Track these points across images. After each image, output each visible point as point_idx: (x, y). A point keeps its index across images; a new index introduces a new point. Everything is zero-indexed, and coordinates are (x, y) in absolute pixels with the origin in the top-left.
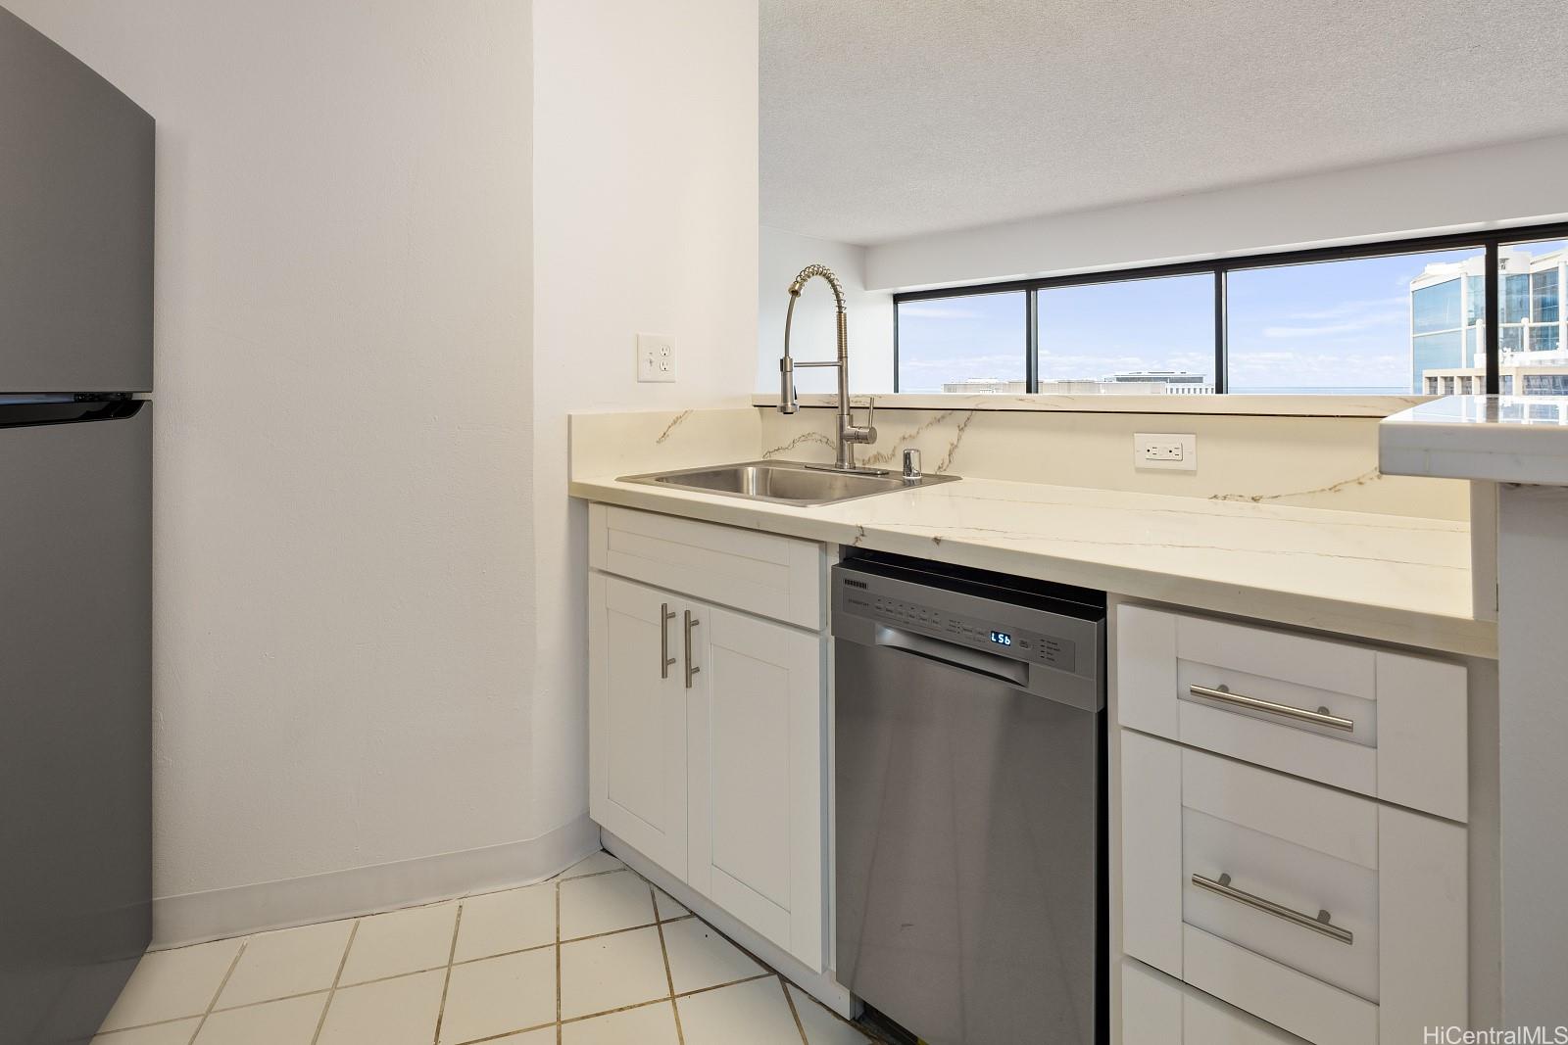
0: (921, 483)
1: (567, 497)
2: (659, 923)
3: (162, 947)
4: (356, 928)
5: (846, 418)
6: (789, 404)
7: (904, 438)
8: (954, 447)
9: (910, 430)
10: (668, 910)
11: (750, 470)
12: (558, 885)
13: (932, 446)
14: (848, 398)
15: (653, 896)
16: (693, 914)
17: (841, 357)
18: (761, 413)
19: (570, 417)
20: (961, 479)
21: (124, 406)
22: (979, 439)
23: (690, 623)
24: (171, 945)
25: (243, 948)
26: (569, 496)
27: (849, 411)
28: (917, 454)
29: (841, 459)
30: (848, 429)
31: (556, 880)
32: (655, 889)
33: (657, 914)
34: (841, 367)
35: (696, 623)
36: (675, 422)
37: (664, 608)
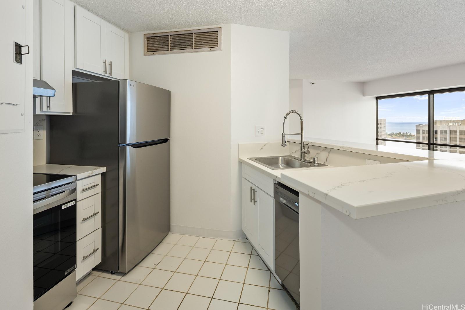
0: (318, 166)
1: (238, 162)
2: (251, 255)
3: (171, 232)
4: (199, 239)
5: (303, 147)
6: (284, 144)
7: (317, 154)
8: (327, 157)
9: (319, 152)
10: (254, 253)
11: (281, 158)
12: (235, 242)
13: (322, 157)
14: (303, 143)
15: (252, 249)
16: (258, 255)
17: (301, 132)
18: (289, 144)
19: (239, 144)
20: (327, 166)
21: (166, 140)
22: (332, 156)
23: (255, 192)
24: (172, 233)
25: (182, 236)
26: (239, 161)
27: (304, 145)
28: (317, 158)
29: (301, 157)
30: (303, 151)
31: (235, 241)
32: (253, 248)
33: (251, 253)
34: (301, 134)
35: (256, 192)
36: (264, 145)
37: (251, 187)
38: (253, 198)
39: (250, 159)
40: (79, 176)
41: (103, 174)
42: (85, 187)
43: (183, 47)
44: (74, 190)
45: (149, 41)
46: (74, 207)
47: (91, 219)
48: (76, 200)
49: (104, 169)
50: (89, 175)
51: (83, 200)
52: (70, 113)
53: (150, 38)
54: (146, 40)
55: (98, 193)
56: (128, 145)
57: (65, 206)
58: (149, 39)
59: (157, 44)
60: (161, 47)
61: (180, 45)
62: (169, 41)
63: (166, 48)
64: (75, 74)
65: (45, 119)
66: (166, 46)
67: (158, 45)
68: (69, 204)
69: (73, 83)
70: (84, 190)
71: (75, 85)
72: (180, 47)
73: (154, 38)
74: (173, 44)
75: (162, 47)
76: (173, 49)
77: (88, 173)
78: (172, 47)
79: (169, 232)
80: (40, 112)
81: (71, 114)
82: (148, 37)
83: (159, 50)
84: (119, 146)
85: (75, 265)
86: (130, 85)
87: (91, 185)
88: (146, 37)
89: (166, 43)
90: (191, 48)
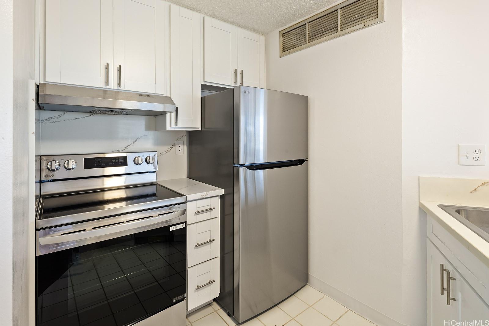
19: (419, 177)
23: (450, 277)
24: (311, 286)
25: (325, 296)
26: (419, 207)
35: (454, 279)
36: (482, 185)
37: (442, 266)
38: (445, 287)
39: (443, 207)
40: (190, 197)
41: (221, 197)
42: (199, 210)
43: (325, 33)
44: (184, 212)
45: (285, 38)
46: (184, 230)
47: (206, 245)
48: (186, 222)
49: (221, 192)
50: (203, 196)
51: (197, 224)
52: (198, 128)
53: (286, 34)
54: (281, 37)
55: (216, 217)
56: (243, 166)
57: (173, 228)
58: (285, 36)
59: (294, 39)
60: (297, 41)
61: (320, 32)
62: (307, 31)
63: (304, 41)
64: (204, 87)
65: (185, 134)
66: (303, 39)
67: (294, 41)
68: (177, 226)
69: (201, 98)
70: (197, 213)
71: (203, 99)
72: (320, 35)
73: (290, 32)
74: (311, 34)
75: (299, 41)
76: (311, 40)
77: (202, 194)
78: (311, 38)
79: (307, 283)
80: (170, 127)
81: (200, 129)
82: (284, 34)
83: (295, 46)
84: (234, 166)
85: (185, 294)
86: (244, 92)
87: (208, 208)
88: (281, 35)
89: (303, 35)
90: (335, 31)
